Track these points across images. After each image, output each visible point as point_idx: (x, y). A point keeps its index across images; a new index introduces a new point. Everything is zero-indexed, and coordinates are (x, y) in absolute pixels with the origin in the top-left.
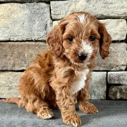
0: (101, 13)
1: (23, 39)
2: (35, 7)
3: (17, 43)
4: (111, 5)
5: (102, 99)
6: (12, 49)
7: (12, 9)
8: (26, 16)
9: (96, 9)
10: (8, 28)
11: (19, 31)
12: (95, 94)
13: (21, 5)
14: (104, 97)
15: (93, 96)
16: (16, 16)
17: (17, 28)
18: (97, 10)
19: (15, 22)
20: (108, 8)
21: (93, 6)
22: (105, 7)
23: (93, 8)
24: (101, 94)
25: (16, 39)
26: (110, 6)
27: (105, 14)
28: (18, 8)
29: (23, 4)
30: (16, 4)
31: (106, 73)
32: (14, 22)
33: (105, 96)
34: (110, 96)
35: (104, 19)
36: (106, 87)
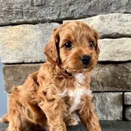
0: (116, 32)
1: (37, 60)
2: (47, 27)
3: (30, 65)
4: (126, 22)
5: (118, 120)
6: (25, 71)
7: (25, 30)
8: (38, 37)
9: (111, 27)
10: (21, 50)
11: (32, 53)
12: (111, 115)
13: (33, 26)
14: (120, 117)
15: (109, 117)
16: (28, 38)
17: (30, 50)
18: (112, 29)
19: (28, 44)
20: (124, 26)
21: (108, 24)
22: (120, 25)
23: (108, 26)
24: (117, 114)
25: (29, 61)
26: (126, 24)
27: (121, 33)
28: (31, 29)
29: (36, 25)
30: (28, 25)
31: (122, 93)
32: (26, 44)
33: (122, 117)
34: (126, 116)
35: (120, 38)
36: (122, 107)
